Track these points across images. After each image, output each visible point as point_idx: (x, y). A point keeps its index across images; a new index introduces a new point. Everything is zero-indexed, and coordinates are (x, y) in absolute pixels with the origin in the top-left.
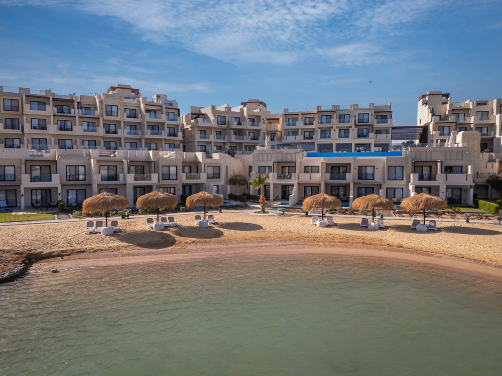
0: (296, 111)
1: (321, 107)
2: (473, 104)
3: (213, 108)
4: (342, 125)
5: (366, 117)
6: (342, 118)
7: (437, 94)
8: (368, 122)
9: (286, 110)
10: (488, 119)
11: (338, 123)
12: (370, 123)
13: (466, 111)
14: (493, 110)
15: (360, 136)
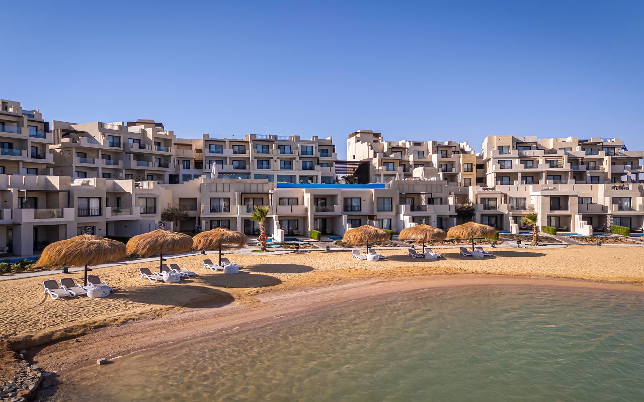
0: (222, 138)
1: (255, 135)
2: (410, 144)
3: (101, 125)
4: (283, 156)
5: (309, 150)
6: (281, 148)
7: (369, 133)
8: (313, 155)
9: (206, 135)
10: (423, 157)
11: (279, 154)
12: (314, 156)
13: (403, 150)
14: (428, 150)
15: (304, 168)
